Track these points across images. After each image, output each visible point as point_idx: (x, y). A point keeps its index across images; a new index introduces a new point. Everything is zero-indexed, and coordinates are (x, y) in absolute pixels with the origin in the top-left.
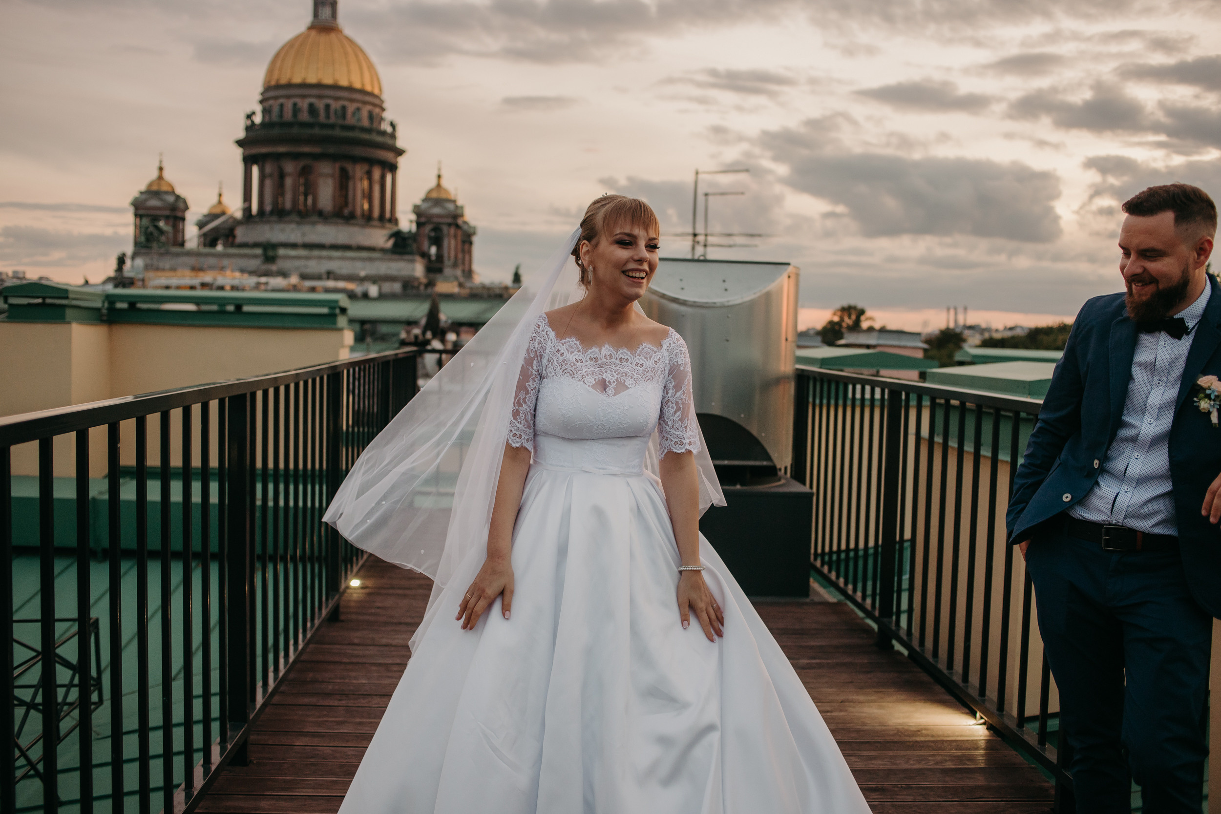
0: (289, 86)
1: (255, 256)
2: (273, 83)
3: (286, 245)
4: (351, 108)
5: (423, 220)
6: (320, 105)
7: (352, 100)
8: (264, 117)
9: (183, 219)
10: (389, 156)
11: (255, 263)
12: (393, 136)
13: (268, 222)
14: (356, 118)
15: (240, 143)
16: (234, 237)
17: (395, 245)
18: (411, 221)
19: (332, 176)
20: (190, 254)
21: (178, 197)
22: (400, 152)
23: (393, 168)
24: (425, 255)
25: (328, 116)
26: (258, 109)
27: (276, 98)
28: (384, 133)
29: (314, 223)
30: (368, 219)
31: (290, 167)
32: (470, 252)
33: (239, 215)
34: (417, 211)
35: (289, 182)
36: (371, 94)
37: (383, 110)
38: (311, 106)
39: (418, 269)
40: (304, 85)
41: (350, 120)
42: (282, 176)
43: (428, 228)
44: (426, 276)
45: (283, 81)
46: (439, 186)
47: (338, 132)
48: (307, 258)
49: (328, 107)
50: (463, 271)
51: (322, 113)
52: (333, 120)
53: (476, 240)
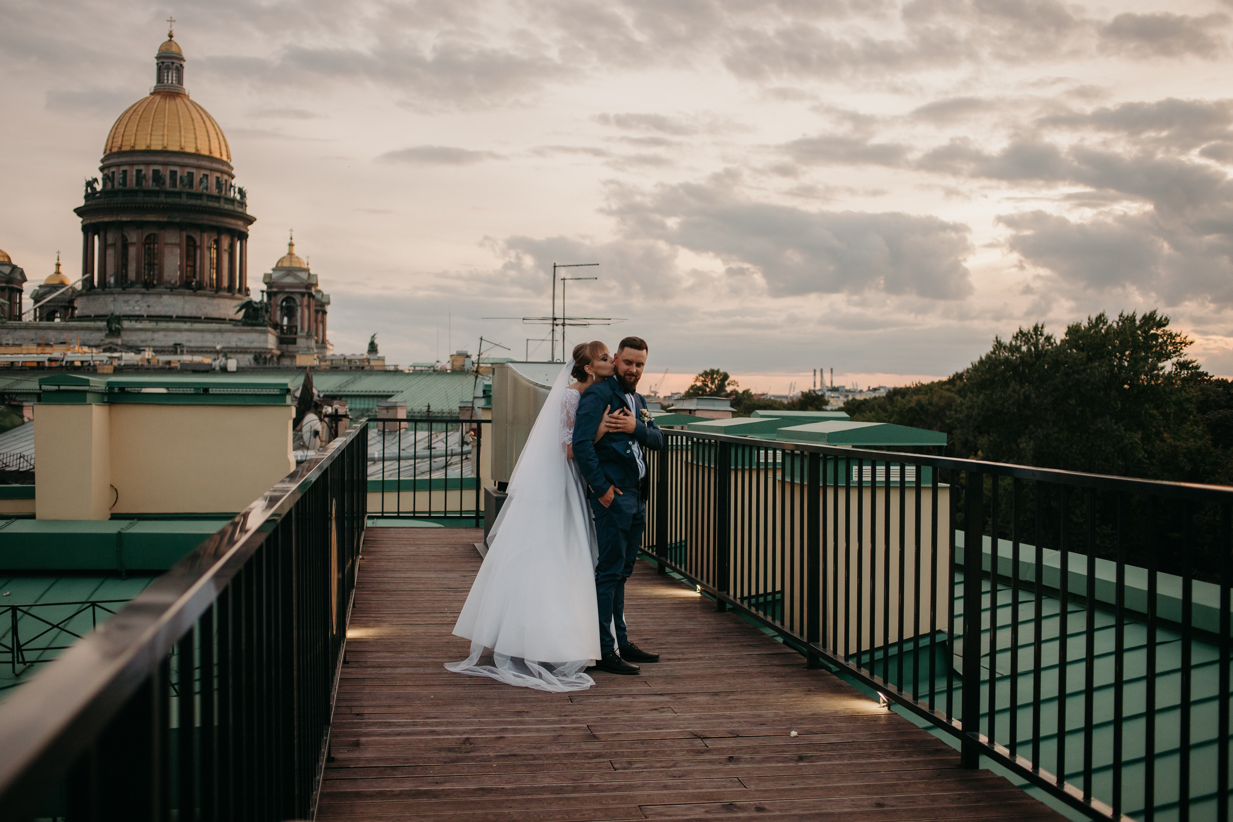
0: (133, 152)
1: (99, 330)
2: (115, 150)
3: (129, 317)
4: (198, 175)
5: (275, 290)
6: (166, 172)
7: (199, 168)
8: (104, 185)
9: (21, 291)
10: (239, 224)
11: (98, 337)
12: (243, 204)
13: (112, 293)
14: (204, 185)
15: (79, 211)
16: (74, 308)
17: (245, 316)
18: (263, 292)
19: (179, 245)
20: (27, 327)
21: (14, 268)
22: (250, 220)
23: (243, 236)
24: (276, 326)
25: (174, 184)
26: (99, 176)
27: (118, 165)
28: (233, 201)
29: (160, 294)
30: (217, 290)
31: (133, 237)
32: (323, 322)
33: (79, 286)
34: (269, 281)
35: (132, 251)
36: (220, 161)
37: (233, 177)
38: (156, 172)
39: (270, 341)
40: (148, 152)
41: (197, 188)
42: (125, 246)
43: (281, 297)
44: (278, 348)
45: (126, 148)
46: (290, 254)
47: (184, 200)
48: (153, 331)
49: (173, 173)
50: (317, 342)
51: (168, 181)
52: (179, 188)
53: (328, 308)
